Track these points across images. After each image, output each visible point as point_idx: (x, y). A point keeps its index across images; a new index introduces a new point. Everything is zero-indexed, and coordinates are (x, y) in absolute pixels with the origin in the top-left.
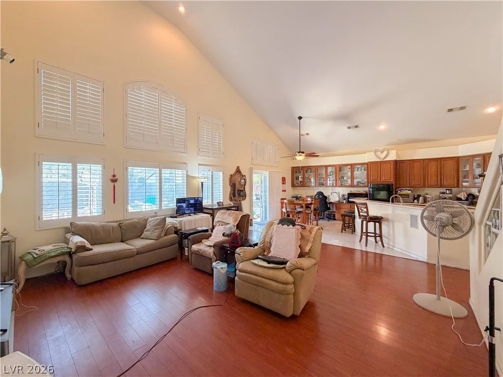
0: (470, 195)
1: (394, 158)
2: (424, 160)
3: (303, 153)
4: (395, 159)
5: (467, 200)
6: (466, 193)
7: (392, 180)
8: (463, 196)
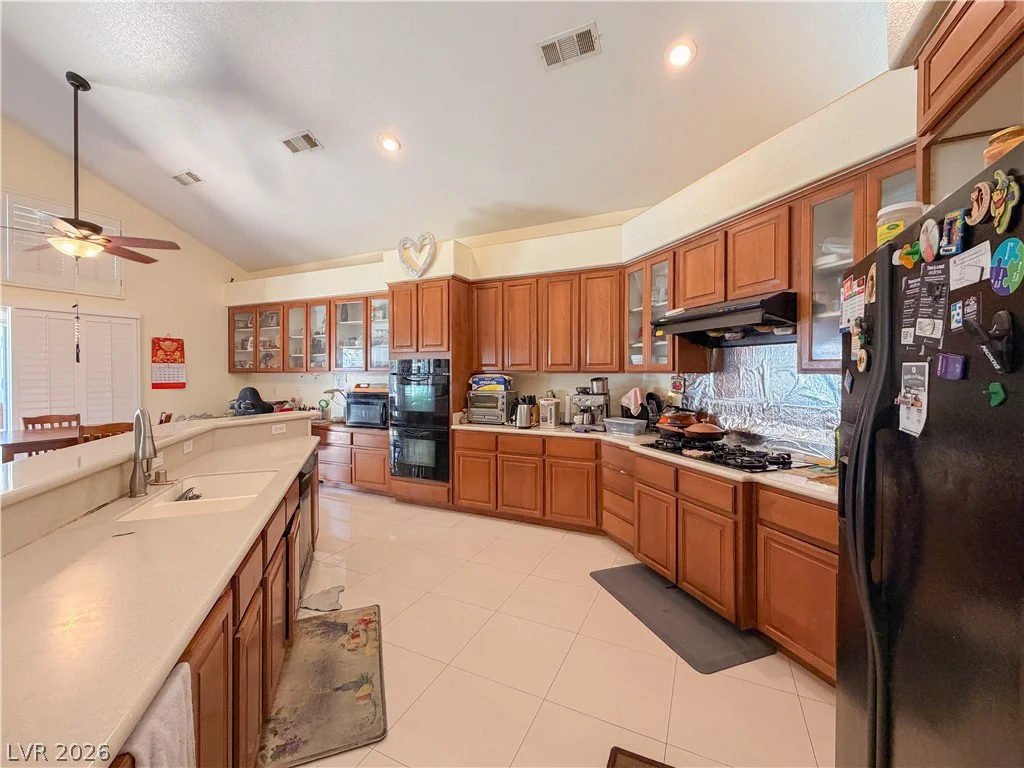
0: (650, 397)
1: (449, 271)
2: (538, 278)
3: (96, 230)
4: (451, 272)
5: (643, 415)
6: (641, 390)
7: (445, 348)
8: (632, 401)
